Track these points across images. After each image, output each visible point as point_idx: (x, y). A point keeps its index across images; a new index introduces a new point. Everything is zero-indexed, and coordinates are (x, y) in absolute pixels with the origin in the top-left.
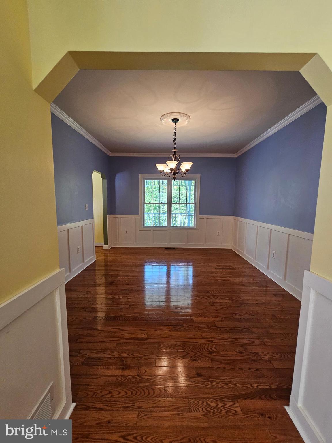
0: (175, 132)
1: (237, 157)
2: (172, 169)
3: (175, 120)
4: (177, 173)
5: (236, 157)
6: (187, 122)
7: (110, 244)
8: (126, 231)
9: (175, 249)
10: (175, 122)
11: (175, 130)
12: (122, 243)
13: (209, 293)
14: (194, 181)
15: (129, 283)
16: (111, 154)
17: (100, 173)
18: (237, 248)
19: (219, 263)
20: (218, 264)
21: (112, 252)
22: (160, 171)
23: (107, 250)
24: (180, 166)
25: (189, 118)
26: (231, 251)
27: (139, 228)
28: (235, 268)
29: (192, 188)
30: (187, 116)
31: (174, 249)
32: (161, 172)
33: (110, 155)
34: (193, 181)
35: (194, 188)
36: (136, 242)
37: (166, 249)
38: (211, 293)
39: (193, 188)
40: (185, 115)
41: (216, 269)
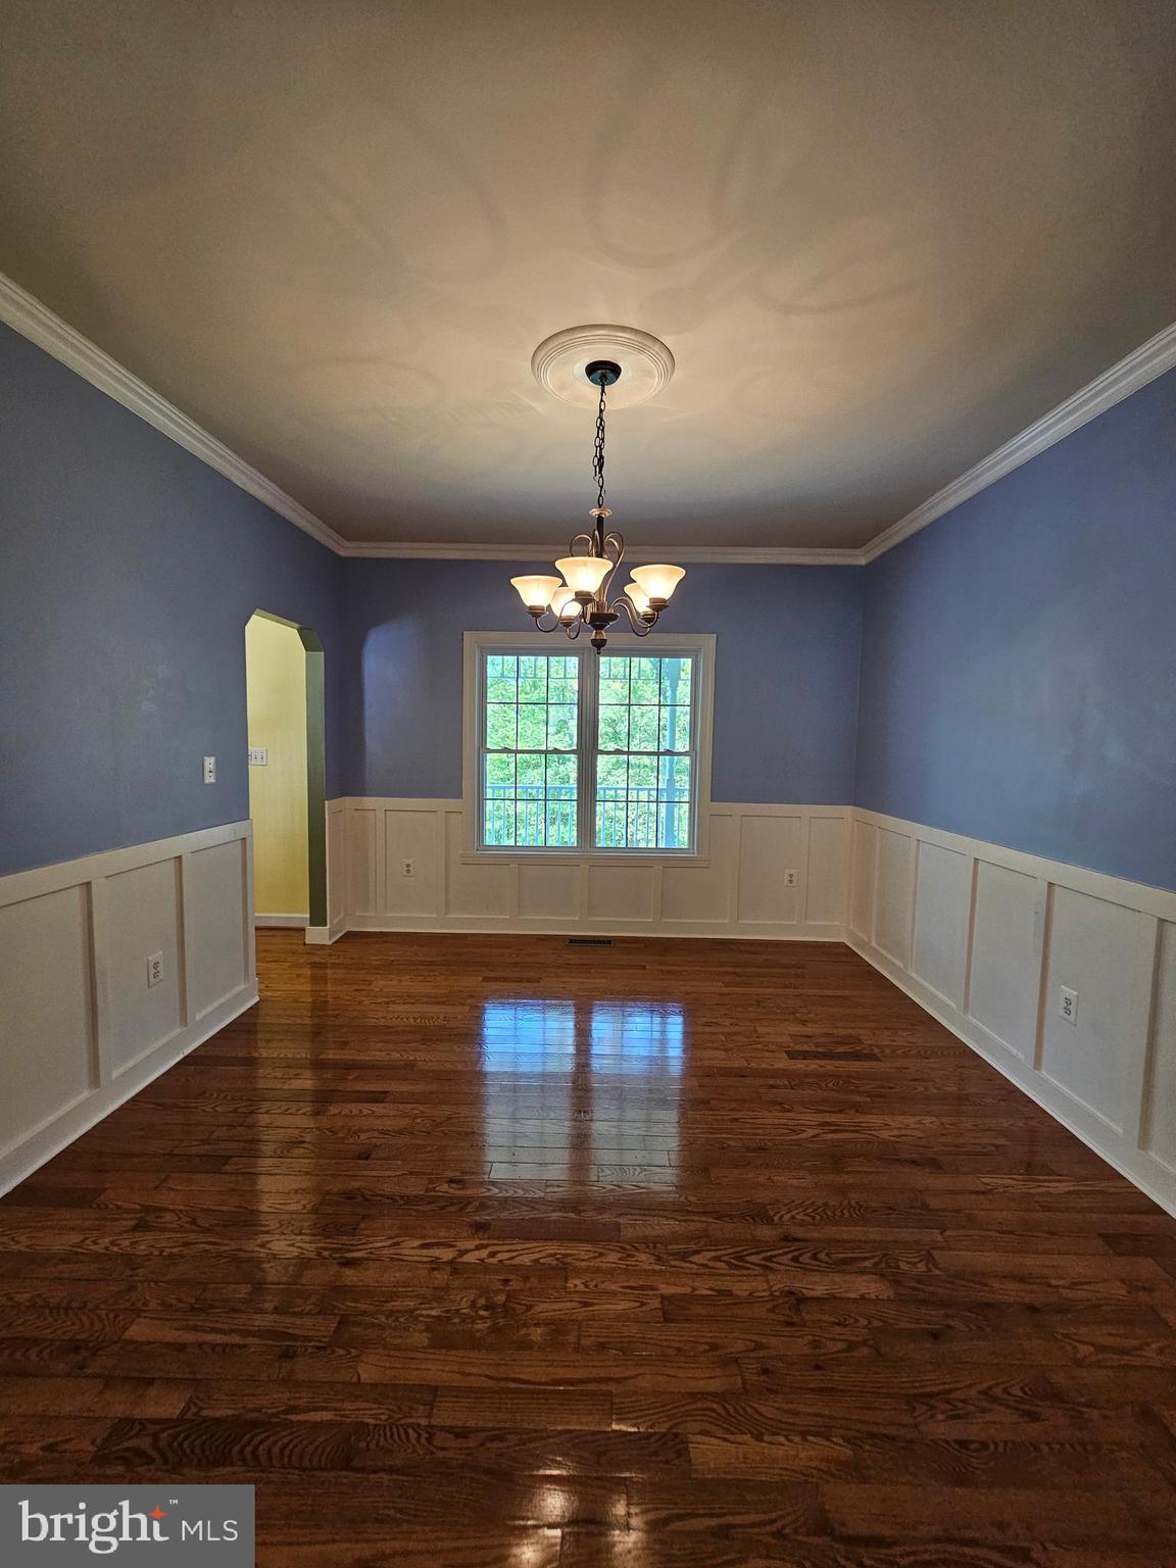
0: (601, 428)
1: (868, 566)
2: (583, 598)
3: (603, 372)
4: (613, 617)
5: (863, 561)
6: (656, 383)
7: (335, 922)
8: (408, 866)
9: (609, 942)
10: (603, 382)
11: (601, 418)
12: (390, 915)
13: (769, 1221)
14: (689, 661)
15: (376, 1146)
16: (346, 550)
17: (297, 625)
18: (873, 944)
19: (804, 1023)
20: (795, 1029)
21: (341, 961)
22: (531, 608)
23: (322, 947)
24: (627, 589)
25: (665, 356)
26: (846, 955)
27: (461, 852)
28: (876, 1051)
29: (679, 689)
30: (656, 348)
31: (606, 942)
32: (536, 612)
33: (342, 553)
34: (686, 663)
35: (689, 688)
36: (447, 911)
37: (571, 941)
38: (776, 1218)
39: (684, 691)
40: (649, 343)
41: (792, 1055)
